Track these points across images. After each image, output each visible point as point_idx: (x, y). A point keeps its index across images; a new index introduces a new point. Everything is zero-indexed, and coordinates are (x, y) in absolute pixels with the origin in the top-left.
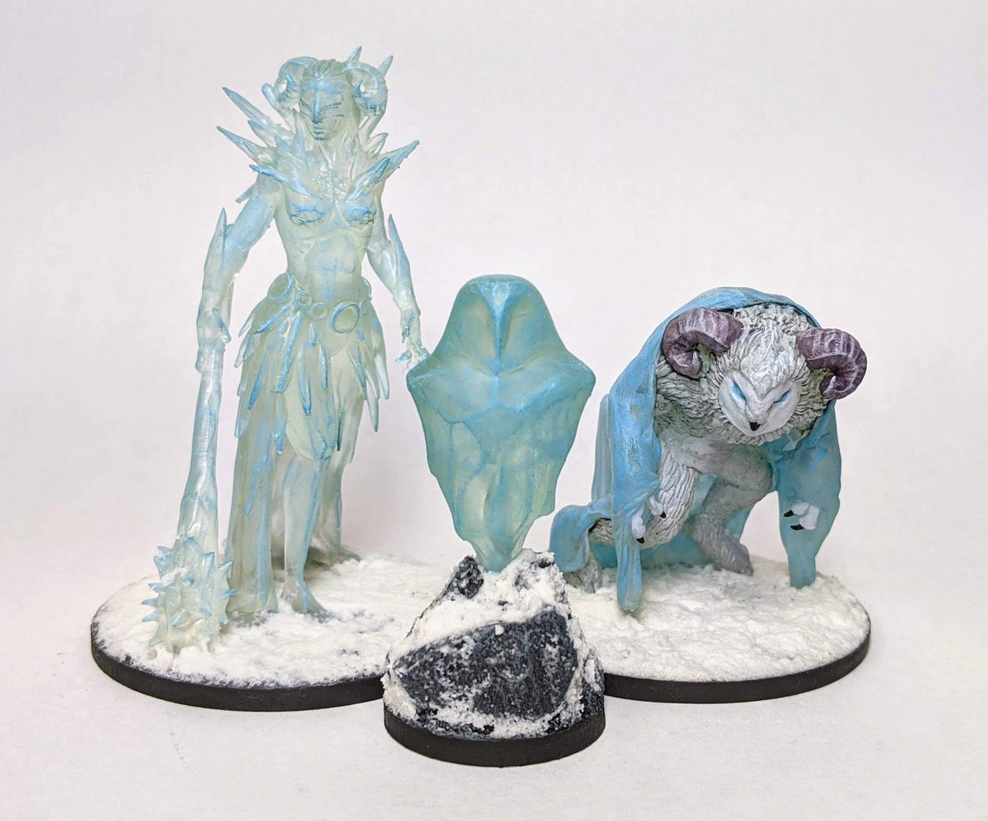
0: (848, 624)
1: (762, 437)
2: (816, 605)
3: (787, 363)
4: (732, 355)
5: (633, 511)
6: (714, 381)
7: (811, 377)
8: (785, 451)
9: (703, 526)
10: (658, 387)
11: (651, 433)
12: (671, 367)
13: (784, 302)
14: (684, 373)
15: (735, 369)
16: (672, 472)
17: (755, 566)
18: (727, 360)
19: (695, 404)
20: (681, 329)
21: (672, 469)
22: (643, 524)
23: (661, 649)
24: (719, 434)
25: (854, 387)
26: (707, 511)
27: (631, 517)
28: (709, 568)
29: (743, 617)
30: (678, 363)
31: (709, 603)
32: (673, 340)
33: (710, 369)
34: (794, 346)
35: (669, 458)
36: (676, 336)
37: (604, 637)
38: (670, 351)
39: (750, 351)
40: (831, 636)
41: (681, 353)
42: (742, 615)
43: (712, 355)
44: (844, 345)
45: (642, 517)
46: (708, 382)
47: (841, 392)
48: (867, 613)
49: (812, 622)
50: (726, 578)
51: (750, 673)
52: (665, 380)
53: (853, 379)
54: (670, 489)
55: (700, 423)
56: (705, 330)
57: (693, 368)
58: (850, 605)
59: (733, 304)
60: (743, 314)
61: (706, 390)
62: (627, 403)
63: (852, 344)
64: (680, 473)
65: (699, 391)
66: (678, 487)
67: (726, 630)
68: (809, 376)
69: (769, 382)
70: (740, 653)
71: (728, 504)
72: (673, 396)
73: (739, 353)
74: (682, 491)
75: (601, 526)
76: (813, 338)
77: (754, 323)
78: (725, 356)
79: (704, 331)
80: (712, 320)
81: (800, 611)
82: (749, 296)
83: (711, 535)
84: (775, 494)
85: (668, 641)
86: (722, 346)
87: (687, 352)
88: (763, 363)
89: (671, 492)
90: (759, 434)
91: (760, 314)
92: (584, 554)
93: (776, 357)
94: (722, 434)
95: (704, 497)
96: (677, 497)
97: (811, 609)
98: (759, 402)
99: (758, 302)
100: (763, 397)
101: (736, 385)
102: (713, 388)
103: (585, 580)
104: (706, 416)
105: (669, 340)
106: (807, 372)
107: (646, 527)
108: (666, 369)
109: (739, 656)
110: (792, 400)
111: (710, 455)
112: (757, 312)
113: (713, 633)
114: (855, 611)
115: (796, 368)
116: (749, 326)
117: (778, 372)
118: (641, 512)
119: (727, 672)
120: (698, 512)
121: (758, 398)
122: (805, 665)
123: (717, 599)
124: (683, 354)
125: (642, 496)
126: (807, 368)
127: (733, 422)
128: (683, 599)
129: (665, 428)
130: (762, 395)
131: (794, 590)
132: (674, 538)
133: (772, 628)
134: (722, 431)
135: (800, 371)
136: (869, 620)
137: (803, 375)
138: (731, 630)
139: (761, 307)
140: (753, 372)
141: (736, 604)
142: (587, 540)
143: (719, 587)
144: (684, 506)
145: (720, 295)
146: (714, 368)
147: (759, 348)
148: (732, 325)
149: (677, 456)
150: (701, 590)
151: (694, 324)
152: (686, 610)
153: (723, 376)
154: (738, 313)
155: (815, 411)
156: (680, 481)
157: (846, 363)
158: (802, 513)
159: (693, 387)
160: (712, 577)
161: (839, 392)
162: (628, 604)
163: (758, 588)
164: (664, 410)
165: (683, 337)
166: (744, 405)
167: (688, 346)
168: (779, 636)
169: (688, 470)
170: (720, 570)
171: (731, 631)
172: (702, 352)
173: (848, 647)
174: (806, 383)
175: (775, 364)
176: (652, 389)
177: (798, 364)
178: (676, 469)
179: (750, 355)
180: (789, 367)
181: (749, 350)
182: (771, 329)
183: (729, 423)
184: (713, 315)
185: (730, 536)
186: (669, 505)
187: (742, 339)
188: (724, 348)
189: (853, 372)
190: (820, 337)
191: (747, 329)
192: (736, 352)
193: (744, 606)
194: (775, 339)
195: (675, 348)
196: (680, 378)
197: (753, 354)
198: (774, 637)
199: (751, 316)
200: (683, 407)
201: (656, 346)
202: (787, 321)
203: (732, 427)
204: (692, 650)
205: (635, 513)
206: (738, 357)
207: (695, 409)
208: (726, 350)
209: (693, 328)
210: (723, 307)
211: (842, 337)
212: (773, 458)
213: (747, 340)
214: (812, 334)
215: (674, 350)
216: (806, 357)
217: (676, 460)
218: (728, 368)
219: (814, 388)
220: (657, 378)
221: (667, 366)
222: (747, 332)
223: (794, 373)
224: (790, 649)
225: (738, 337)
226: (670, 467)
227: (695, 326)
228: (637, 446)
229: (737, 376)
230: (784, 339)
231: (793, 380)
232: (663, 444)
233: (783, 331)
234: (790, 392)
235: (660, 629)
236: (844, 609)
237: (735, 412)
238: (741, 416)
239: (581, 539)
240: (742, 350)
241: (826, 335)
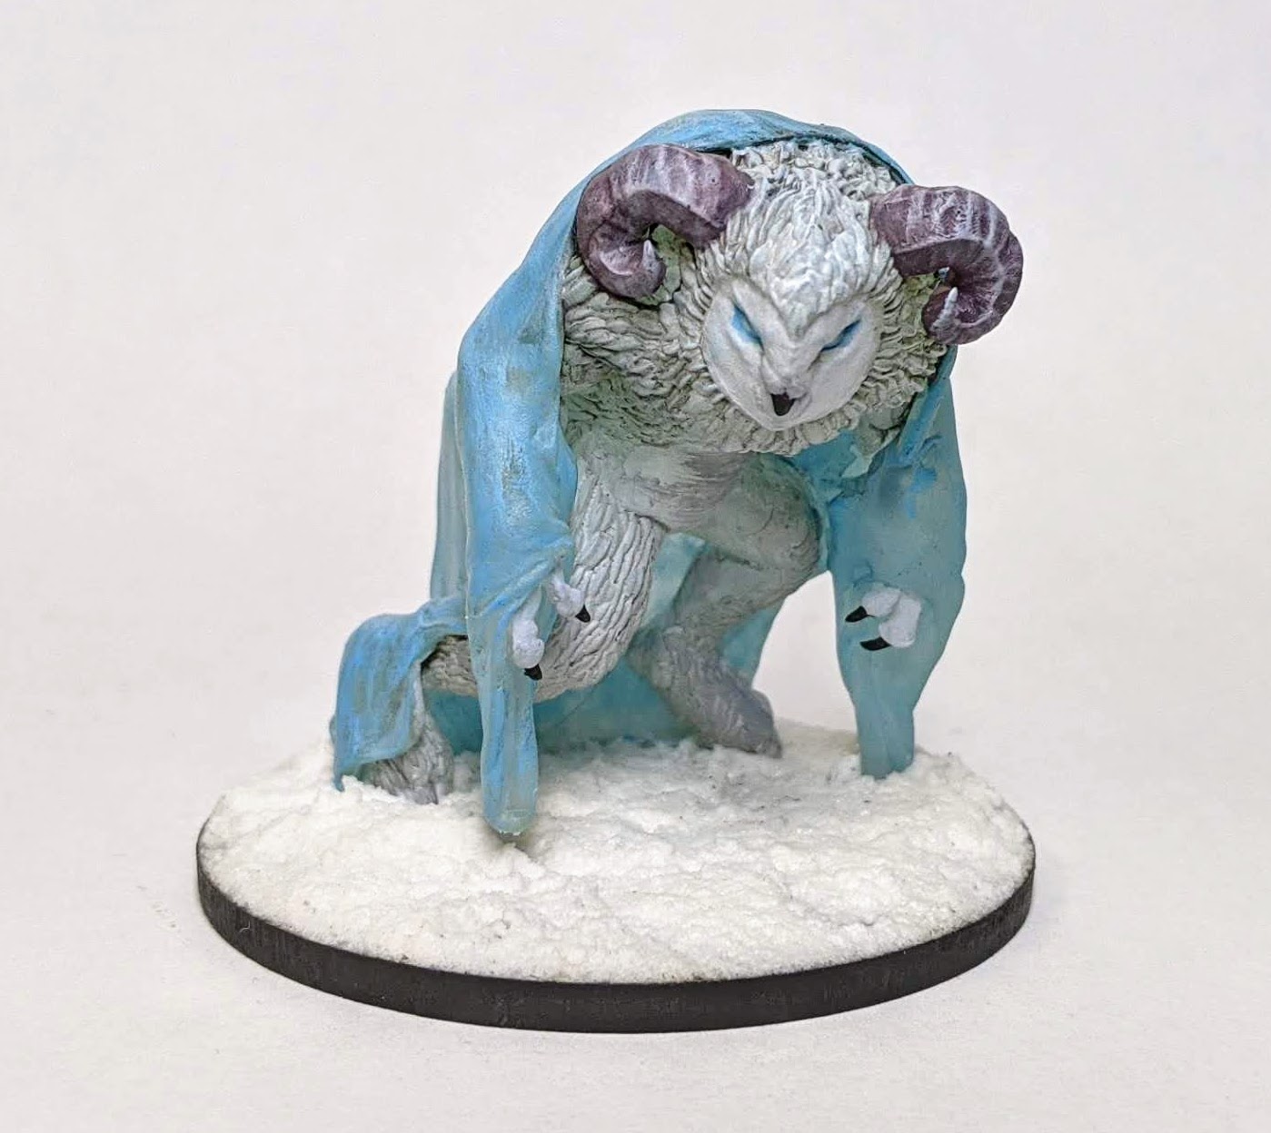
0: (986, 847)
1: (798, 434)
2: (919, 811)
3: (850, 257)
4: (729, 243)
5: (514, 606)
6: (692, 308)
7: (903, 294)
8: (846, 480)
9: (675, 653)
10: (568, 326)
11: (554, 433)
12: (596, 280)
13: (841, 137)
14: (624, 293)
15: (736, 275)
16: (603, 526)
17: (784, 736)
18: (720, 258)
19: (650, 363)
20: (615, 189)
21: (602, 519)
22: (538, 636)
23: (580, 914)
24: (705, 430)
25: (997, 314)
26: (683, 619)
27: (509, 622)
28: (686, 745)
29: (761, 842)
30: (610, 269)
31: (689, 815)
32: (598, 217)
33: (682, 282)
34: (865, 223)
35: (596, 494)
36: (606, 208)
37: (453, 895)
38: (592, 242)
39: (771, 232)
40: (954, 875)
41: (618, 247)
42: (758, 837)
43: (686, 251)
44: (973, 220)
45: (536, 620)
46: (678, 312)
47: (970, 325)
48: (1025, 827)
49: (912, 848)
50: (727, 764)
51: (779, 959)
52: (582, 312)
53: (994, 298)
54: (597, 564)
55: (661, 408)
56: (668, 188)
57: (645, 276)
58: (989, 810)
59: (731, 138)
60: (753, 158)
61: (675, 331)
62: (501, 365)
63: (992, 217)
64: (620, 528)
65: (660, 334)
66: (617, 557)
67: (724, 868)
68: (899, 290)
69: (813, 299)
70: (755, 915)
71: (727, 601)
72: (602, 347)
73: (746, 239)
74: (626, 565)
75: (447, 654)
76: (906, 204)
77: (777, 175)
78: (715, 247)
79: (666, 189)
80: (685, 166)
81: (883, 824)
82: (764, 124)
83: (691, 673)
84: (827, 577)
85: (596, 897)
86: (708, 224)
87: (629, 243)
88: (798, 257)
89: (601, 570)
90: (790, 424)
91: (789, 159)
92: (413, 718)
93: (827, 243)
94: (711, 429)
95: (674, 592)
96: (615, 582)
97: (908, 820)
98: (792, 345)
99: (784, 135)
100: (800, 333)
101: (740, 312)
102: (688, 324)
103: (415, 776)
104: (675, 391)
105: (590, 217)
106: (894, 280)
107: (547, 644)
108: (584, 285)
109: (754, 922)
110: (862, 344)
111: (683, 485)
112: (784, 155)
113: (697, 875)
114: (999, 820)
115: (870, 271)
116: (765, 181)
117: (832, 277)
118: (533, 607)
119: (728, 958)
120: (663, 624)
121: (790, 335)
122: (900, 936)
123: (703, 806)
124: (621, 249)
125: (534, 571)
126: (895, 272)
127: (734, 399)
128: (632, 809)
129: (585, 428)
130: (798, 330)
131: (869, 781)
132: (608, 676)
133: (825, 861)
134: (711, 422)
135: (880, 278)
136: (1030, 839)
137: (887, 287)
138: (736, 867)
139: (791, 145)
140: (777, 279)
141: (746, 814)
142: (417, 686)
143: (711, 783)
144: (629, 602)
145: (700, 123)
146: (690, 278)
147: (790, 224)
148: (730, 178)
149: (612, 490)
150: (669, 789)
151: (645, 178)
152: (638, 830)
153: (710, 294)
154: (741, 158)
155: (911, 377)
156: (621, 546)
157: (979, 260)
158: (884, 611)
159: (644, 323)
160: (695, 762)
161: (964, 325)
162: (509, 821)
163: (793, 781)
164: (583, 380)
165: (621, 209)
166: (757, 355)
167: (631, 230)
168: (841, 877)
169: (639, 522)
170: (710, 749)
171: (736, 871)
172: (664, 246)
173: (989, 897)
174: (891, 307)
175: (824, 260)
176: (553, 332)
177: (876, 261)
178: (612, 521)
179: (770, 241)
180: (855, 266)
181: (767, 231)
182: (814, 186)
183: (725, 400)
184: (687, 156)
185: (732, 674)
186: (597, 599)
187: (752, 209)
188: (713, 228)
189: (994, 280)
190: (921, 203)
191: (762, 188)
192: (738, 236)
193: (764, 818)
194: (824, 205)
195: (603, 235)
196: (616, 304)
197: (775, 240)
198: (829, 879)
199: (771, 163)
200: (624, 373)
201: (560, 237)
202: (850, 172)
203: (731, 410)
204: (649, 914)
205: (520, 609)
206: (745, 248)
207: (652, 375)
208: (716, 232)
209: (644, 186)
210: (709, 145)
211: (969, 201)
212: (820, 496)
213: (762, 209)
214: (903, 196)
215: (601, 240)
216: (892, 244)
217: (613, 501)
218: (722, 274)
219: (910, 320)
220: (566, 307)
221: (586, 278)
222: (763, 193)
223: (866, 281)
224: (864, 903)
225: (743, 205)
226: (600, 514)
227: (648, 181)
228: (523, 461)
229: (741, 291)
230: (843, 207)
231: (865, 298)
232: (582, 464)
233: (842, 190)
234: (860, 325)
235: (578, 873)
236: (978, 817)
237: (738, 373)
238: (751, 383)
239: (402, 688)
240: (753, 232)
241: (935, 197)
